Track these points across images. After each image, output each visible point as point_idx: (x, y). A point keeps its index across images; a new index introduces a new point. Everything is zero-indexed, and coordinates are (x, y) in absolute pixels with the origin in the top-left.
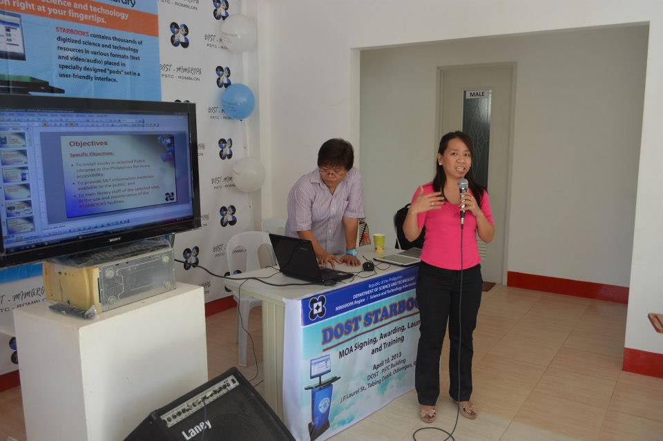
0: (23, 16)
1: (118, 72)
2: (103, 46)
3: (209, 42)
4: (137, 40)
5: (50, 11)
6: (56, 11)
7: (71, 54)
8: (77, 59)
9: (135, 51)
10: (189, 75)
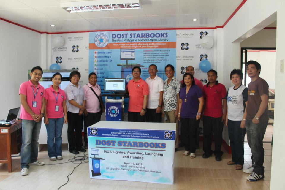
0: (136, 49)
1: (161, 60)
2: (157, 53)
3: (198, 47)
4: (168, 50)
5: (142, 47)
6: (144, 47)
7: (147, 57)
8: (149, 58)
9: (167, 53)
10: (188, 58)
